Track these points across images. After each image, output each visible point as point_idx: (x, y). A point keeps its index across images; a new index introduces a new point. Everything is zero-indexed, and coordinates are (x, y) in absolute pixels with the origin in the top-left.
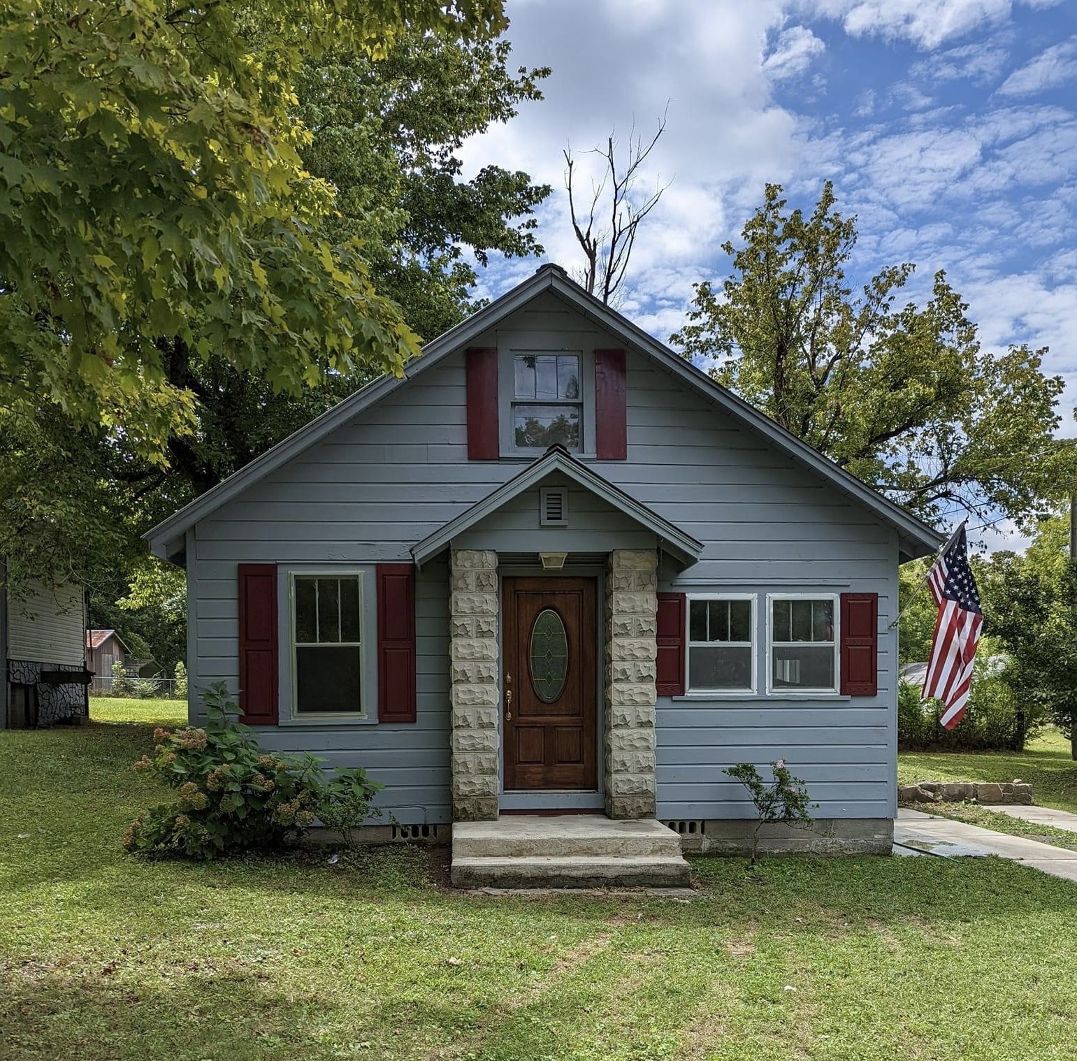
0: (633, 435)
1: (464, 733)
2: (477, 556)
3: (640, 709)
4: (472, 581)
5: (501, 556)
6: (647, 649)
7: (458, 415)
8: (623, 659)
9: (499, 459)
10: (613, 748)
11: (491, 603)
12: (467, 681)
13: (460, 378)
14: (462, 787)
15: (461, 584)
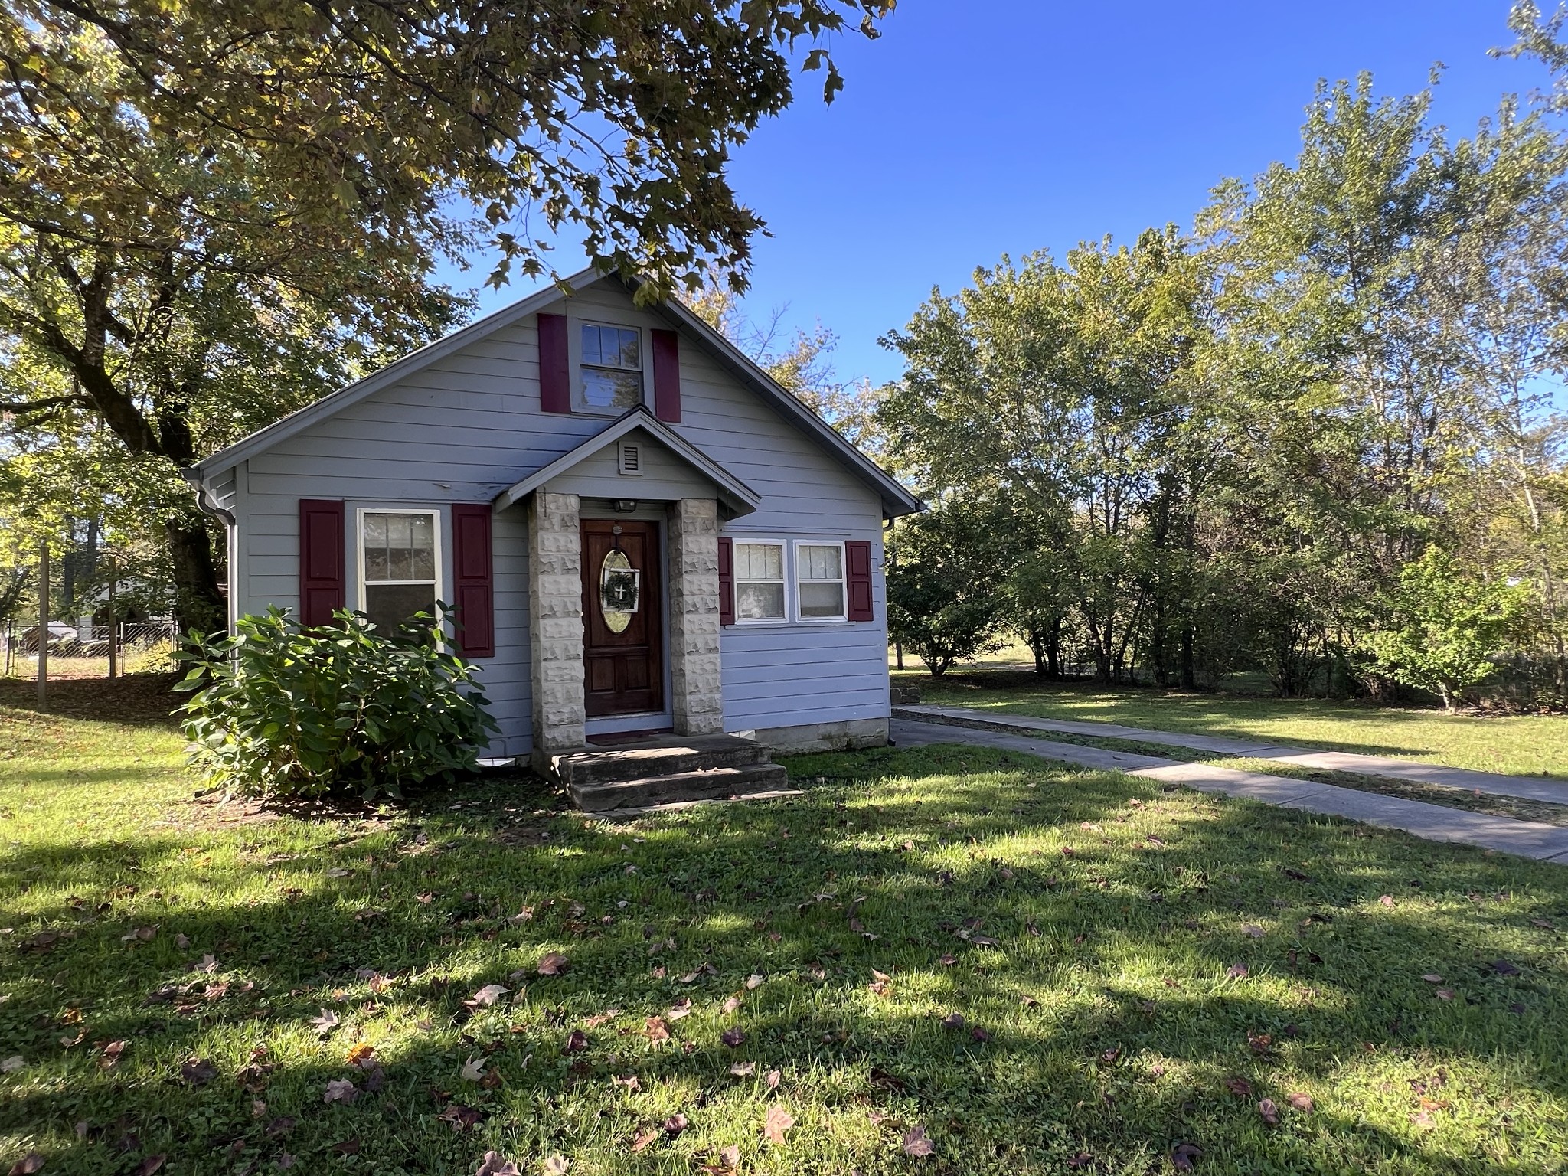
0: (686, 404)
1: (552, 664)
2: (561, 499)
3: (708, 637)
4: (556, 521)
5: (582, 499)
6: (712, 585)
7: (530, 370)
8: (693, 594)
9: (570, 412)
10: (687, 673)
11: (573, 543)
12: (554, 614)
13: (532, 337)
14: (551, 717)
15: (547, 524)
